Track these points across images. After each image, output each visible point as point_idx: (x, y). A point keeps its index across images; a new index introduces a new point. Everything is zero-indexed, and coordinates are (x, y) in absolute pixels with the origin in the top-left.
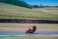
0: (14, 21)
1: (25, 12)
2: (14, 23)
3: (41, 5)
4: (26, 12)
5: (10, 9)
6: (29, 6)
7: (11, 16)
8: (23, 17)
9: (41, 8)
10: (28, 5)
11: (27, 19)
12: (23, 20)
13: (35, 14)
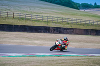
0: (54, 30)
1: (70, 15)
2: (54, 33)
3: (95, 4)
4: (72, 14)
5: (45, 10)
6: (75, 6)
7: (47, 22)
8: (68, 24)
9: (95, 9)
10: (73, 2)
11: (74, 27)
12: (68, 29)
13: (88, 19)
